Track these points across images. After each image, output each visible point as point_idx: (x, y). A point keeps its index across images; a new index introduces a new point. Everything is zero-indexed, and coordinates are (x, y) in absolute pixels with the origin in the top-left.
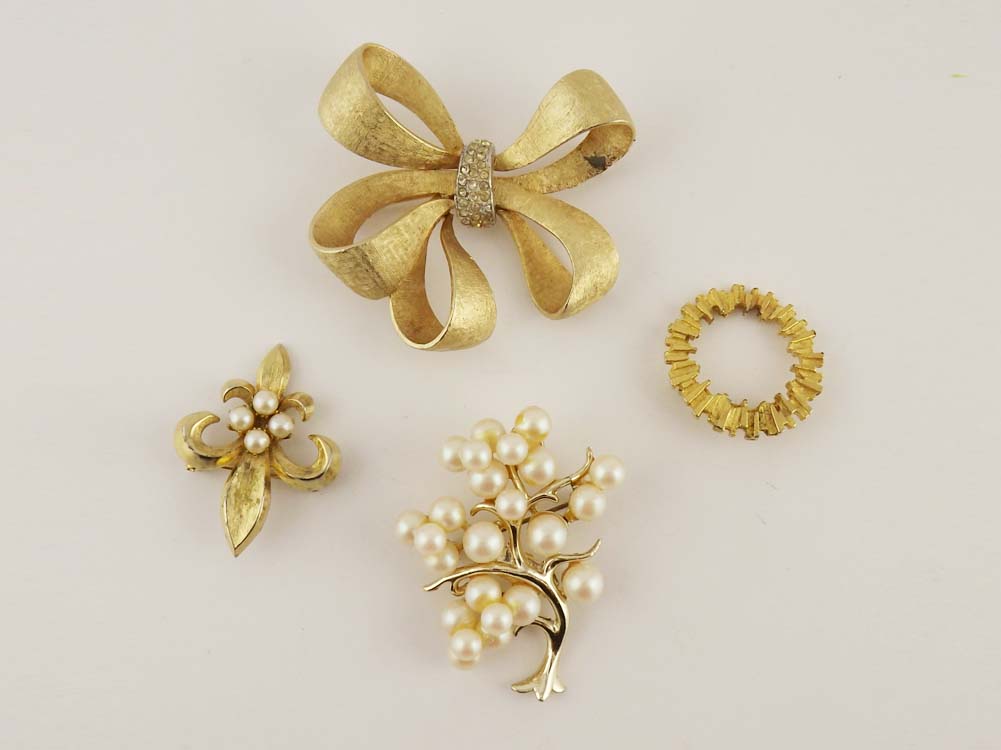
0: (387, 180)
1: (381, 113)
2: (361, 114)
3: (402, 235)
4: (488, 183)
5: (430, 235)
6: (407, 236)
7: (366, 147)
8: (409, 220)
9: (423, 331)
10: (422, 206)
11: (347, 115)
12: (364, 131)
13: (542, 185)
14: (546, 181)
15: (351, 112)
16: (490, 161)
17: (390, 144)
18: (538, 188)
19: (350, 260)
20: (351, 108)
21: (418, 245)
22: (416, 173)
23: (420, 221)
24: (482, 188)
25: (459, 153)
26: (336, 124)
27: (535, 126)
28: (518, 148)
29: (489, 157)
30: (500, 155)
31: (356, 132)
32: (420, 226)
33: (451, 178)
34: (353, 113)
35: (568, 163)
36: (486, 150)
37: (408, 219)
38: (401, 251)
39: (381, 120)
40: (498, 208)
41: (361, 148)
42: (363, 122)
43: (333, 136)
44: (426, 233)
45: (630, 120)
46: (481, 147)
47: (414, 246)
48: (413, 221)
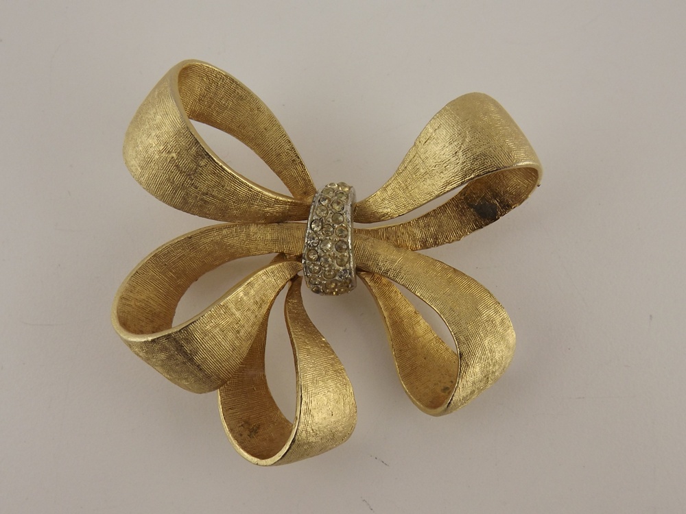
0: (216, 236)
1: (203, 153)
2: (174, 155)
3: (232, 314)
4: (347, 243)
5: (269, 310)
6: (238, 314)
7: (184, 198)
8: (241, 294)
9: (261, 431)
10: (260, 273)
11: (157, 157)
12: (179, 179)
13: (414, 240)
14: (419, 235)
15: (160, 152)
16: (349, 212)
17: (215, 193)
18: (409, 244)
19: (161, 350)
20: (162, 148)
21: (254, 324)
22: (253, 228)
23: (257, 292)
24: (339, 249)
25: (309, 200)
26: (142, 168)
27: (410, 168)
28: (385, 195)
29: (348, 208)
30: (362, 202)
31: (168, 180)
32: (258, 299)
33: (299, 234)
34: (164, 154)
35: (449, 211)
36: (343, 198)
37: (240, 292)
38: (231, 335)
39: (202, 163)
40: (358, 270)
41: (178, 200)
42: (177, 166)
43: (141, 183)
44: (265, 307)
45: (538, 161)
46: (338, 194)
47: (249, 327)
48: (246, 294)
